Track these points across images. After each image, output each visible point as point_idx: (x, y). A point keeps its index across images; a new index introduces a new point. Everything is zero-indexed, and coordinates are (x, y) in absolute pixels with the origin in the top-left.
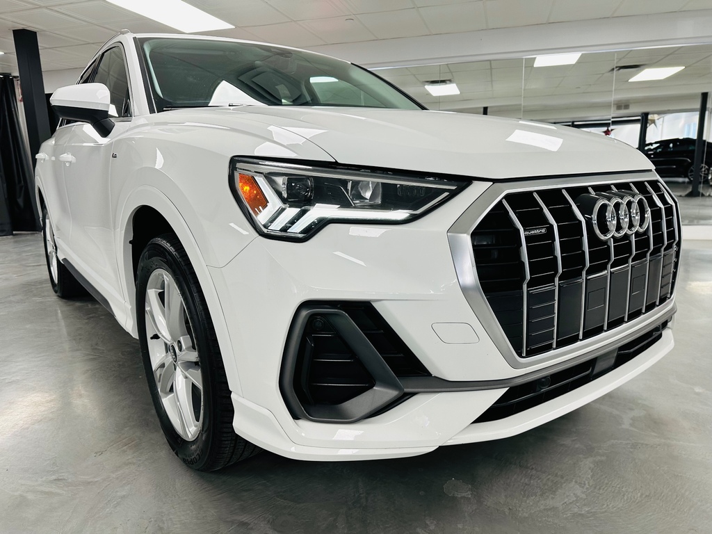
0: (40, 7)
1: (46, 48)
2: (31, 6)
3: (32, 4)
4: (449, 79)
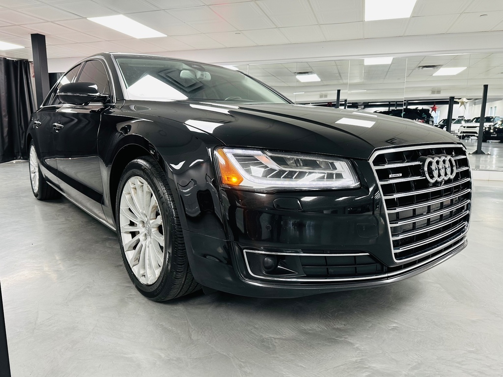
0: (48, 22)
1: (50, 45)
2: (42, 21)
3: (44, 20)
4: (311, 71)
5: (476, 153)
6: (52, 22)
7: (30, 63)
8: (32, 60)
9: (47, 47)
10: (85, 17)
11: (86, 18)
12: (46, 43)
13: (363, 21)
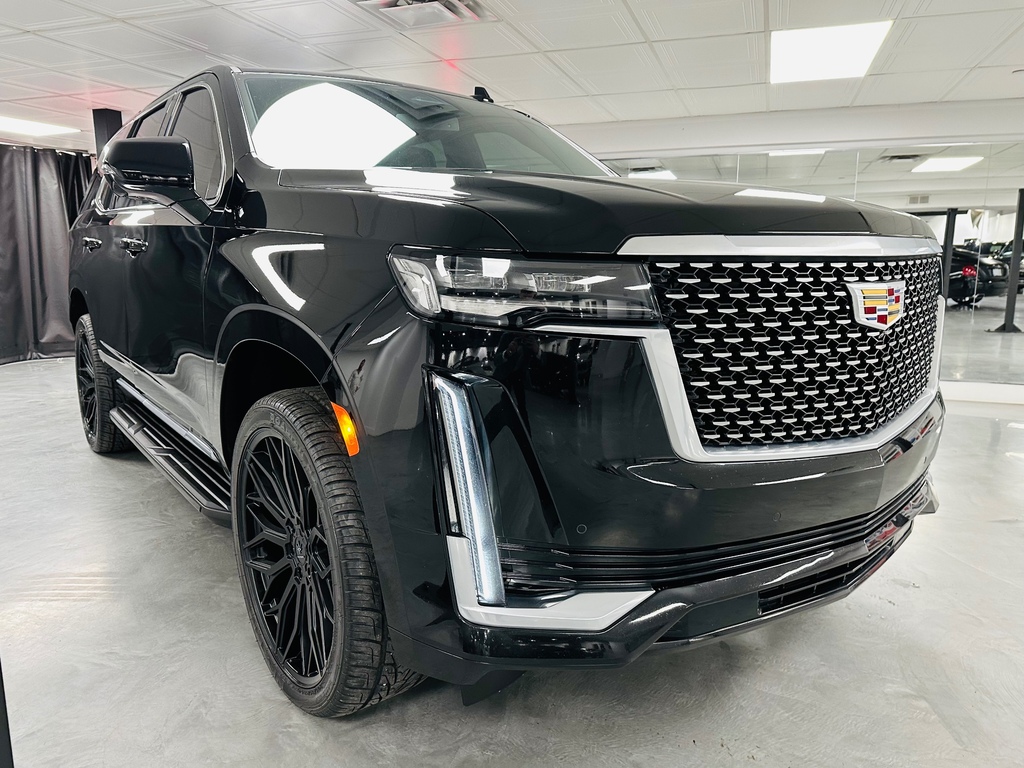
0: (126, 89)
2: (115, 88)
3: (118, 86)
4: (658, 166)
5: (1003, 329)
6: (134, 90)
7: (91, 158)
8: (95, 152)
13: (766, 83)
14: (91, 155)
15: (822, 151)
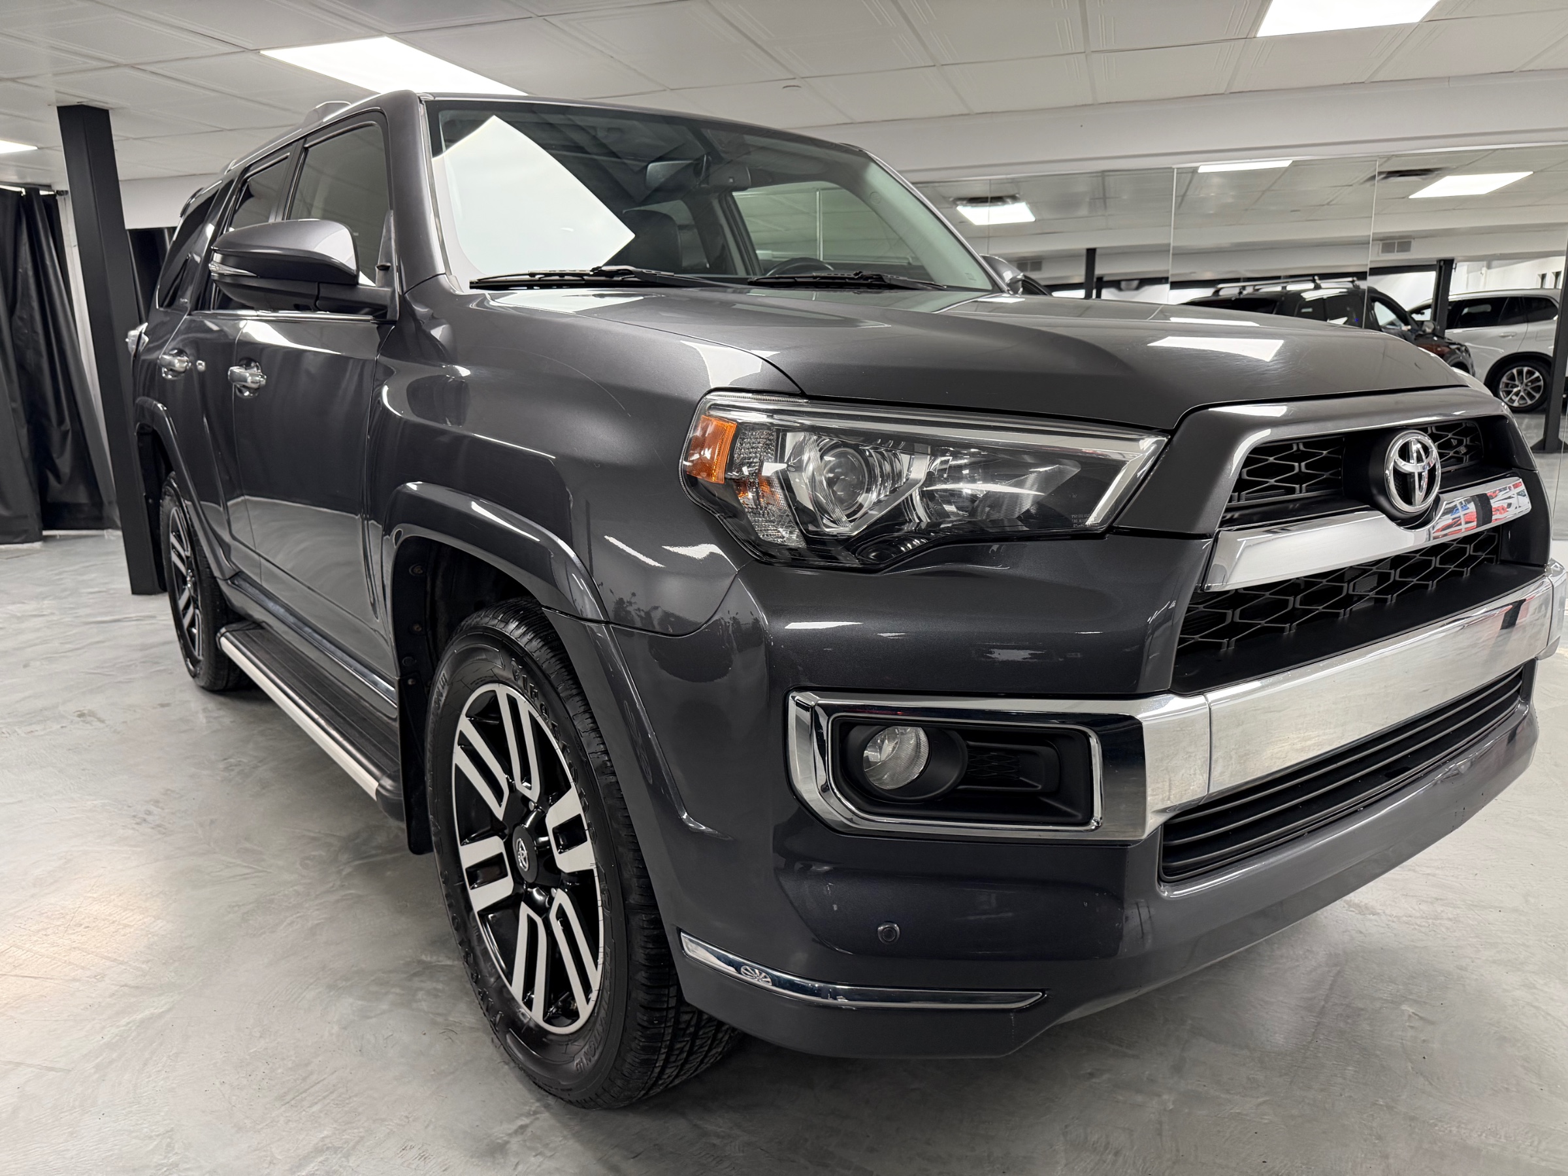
0: (118, 65)
1: (128, 139)
2: (100, 64)
3: (102, 60)
4: (1012, 193)
5: (1542, 446)
6: (133, 67)
7: (58, 197)
8: (65, 187)
9: (116, 146)
10: (251, 47)
11: (257, 51)
12: (113, 132)
13: (1249, 37)
14: (60, 193)
15: (1286, 163)
